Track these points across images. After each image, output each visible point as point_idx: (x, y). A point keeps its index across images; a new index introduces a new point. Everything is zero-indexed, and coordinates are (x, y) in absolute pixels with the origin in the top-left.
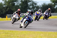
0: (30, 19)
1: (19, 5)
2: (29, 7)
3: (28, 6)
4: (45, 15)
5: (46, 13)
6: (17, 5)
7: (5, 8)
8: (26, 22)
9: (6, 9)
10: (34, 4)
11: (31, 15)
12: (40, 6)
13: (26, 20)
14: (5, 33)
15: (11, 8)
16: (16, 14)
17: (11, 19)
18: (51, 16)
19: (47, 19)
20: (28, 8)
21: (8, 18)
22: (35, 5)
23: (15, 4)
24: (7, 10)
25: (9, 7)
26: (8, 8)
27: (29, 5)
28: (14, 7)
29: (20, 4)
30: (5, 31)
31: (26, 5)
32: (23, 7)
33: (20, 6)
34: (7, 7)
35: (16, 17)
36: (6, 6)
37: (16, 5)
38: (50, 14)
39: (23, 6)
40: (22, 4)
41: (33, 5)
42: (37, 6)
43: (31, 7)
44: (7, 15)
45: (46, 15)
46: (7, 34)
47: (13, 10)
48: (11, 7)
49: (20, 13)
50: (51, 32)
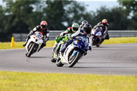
0: (83, 46)
1: (42, 10)
2: (66, 17)
3: (64, 13)
4: (95, 37)
5: (97, 31)
6: (38, 11)
7: (9, 19)
8: (75, 52)
9: (11, 22)
10: (78, 9)
11: (85, 36)
12: (92, 14)
13: (75, 49)
14: (10, 79)
15: (22, 18)
16: (37, 33)
17: (24, 45)
18: (107, 38)
19: (98, 46)
20: (63, 18)
21: (17, 41)
22: (80, 12)
23: (32, 8)
24: (14, 24)
25: (19, 17)
26: (16, 20)
27: (66, 12)
28: (29, 15)
29: (44, 9)
30: (8, 73)
31: (58, 11)
32: (53, 16)
33: (45, 15)
34: (13, 17)
35: (37, 40)
36: (11, 13)
37: (34, 10)
38: (107, 33)
39: (52, 14)
40: (49, 8)
41: (75, 11)
42: (84, 13)
43: (71, 16)
44: (14, 34)
45: (97, 35)
46: (14, 80)
47: (27, 22)
48: (23, 16)
49: (46, 30)
50: (119, 76)
